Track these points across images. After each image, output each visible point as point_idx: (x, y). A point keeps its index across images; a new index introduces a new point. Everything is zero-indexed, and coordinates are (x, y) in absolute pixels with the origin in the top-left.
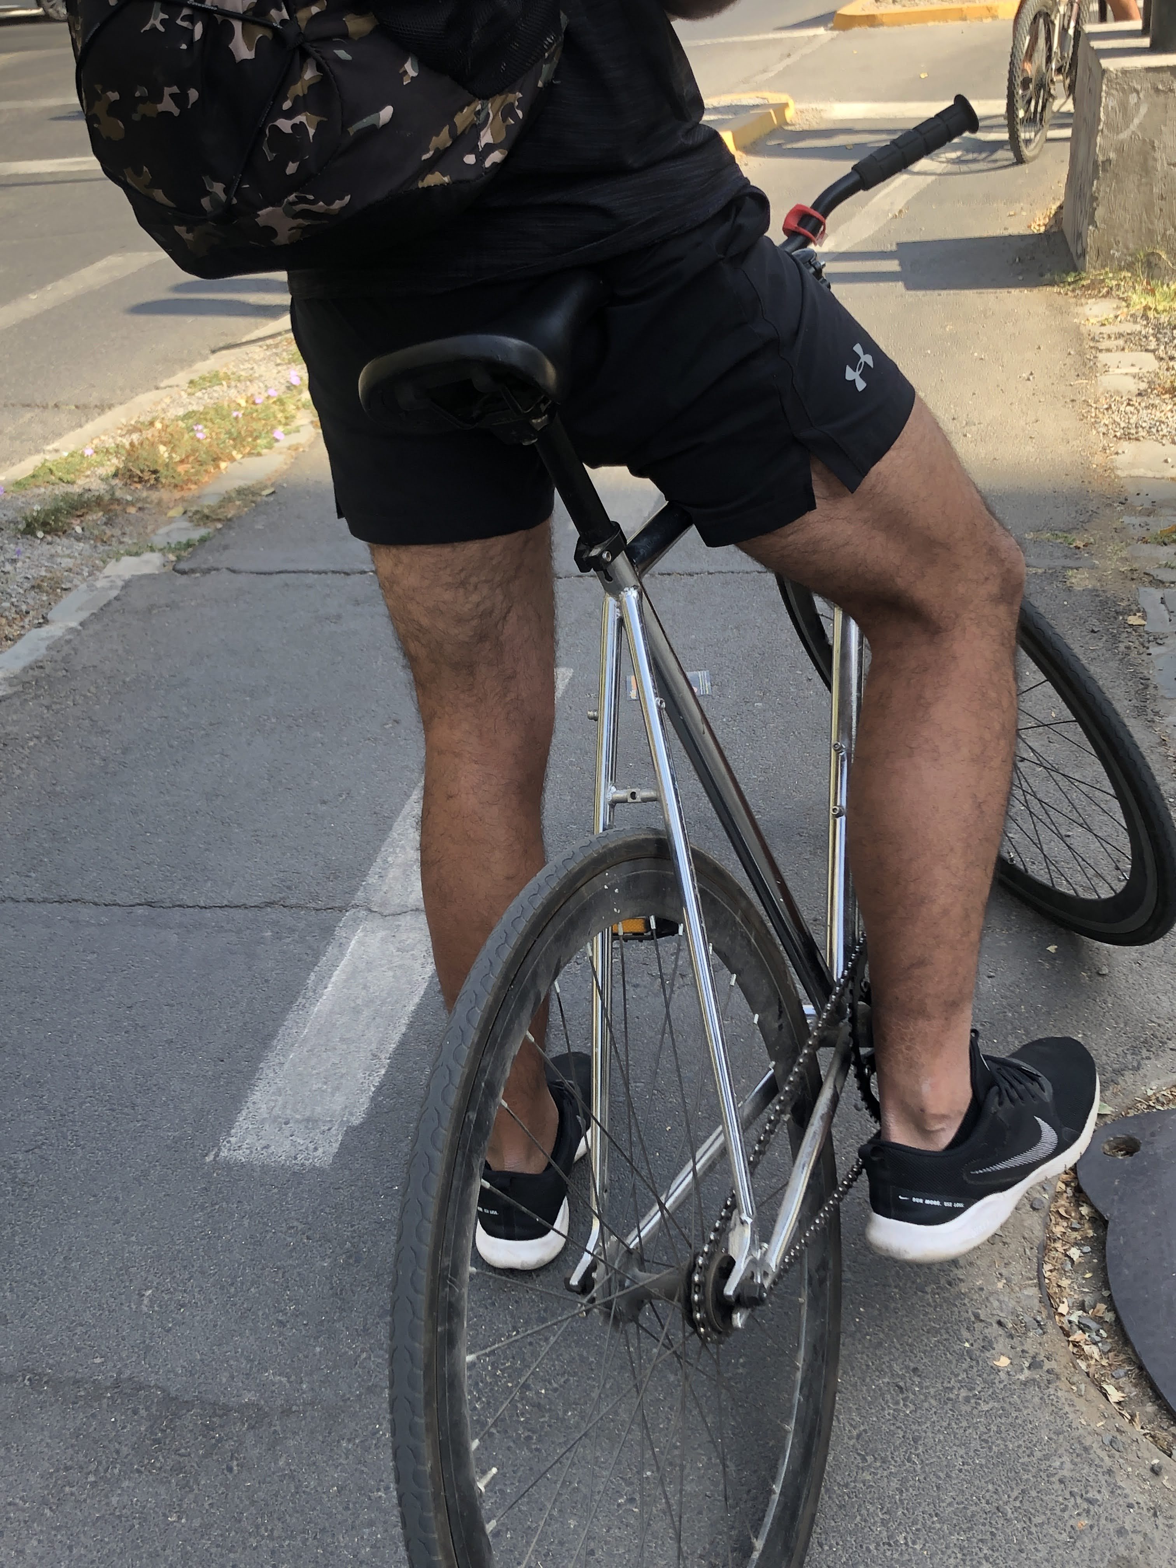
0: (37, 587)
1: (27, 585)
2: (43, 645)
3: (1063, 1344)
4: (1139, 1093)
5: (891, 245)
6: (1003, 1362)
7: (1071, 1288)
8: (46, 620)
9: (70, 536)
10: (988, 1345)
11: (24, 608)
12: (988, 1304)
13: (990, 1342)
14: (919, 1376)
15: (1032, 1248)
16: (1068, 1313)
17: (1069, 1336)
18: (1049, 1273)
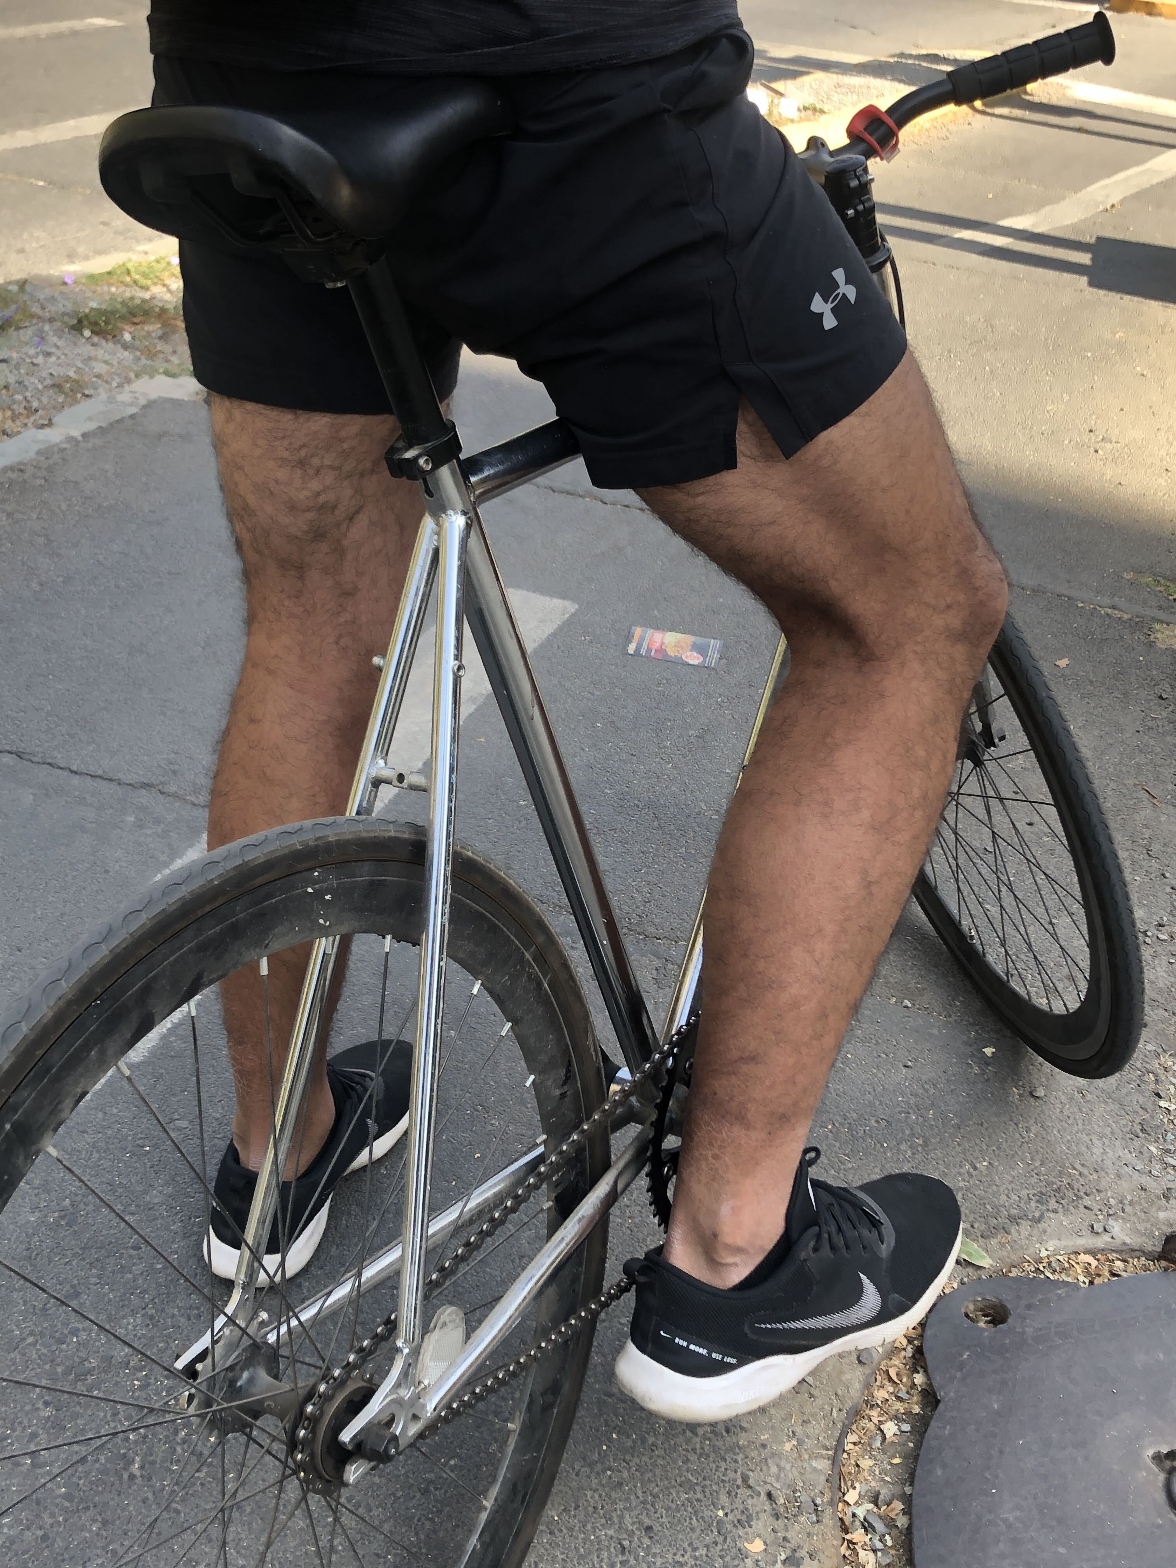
0: (57, 387)
1: (49, 382)
2: (35, 448)
3: (835, 1542)
4: (1031, 1250)
5: (1091, 237)
6: (756, 1546)
7: (871, 1471)
8: (50, 424)
9: (118, 342)
10: (746, 1520)
11: (35, 404)
12: (764, 1468)
13: (749, 1518)
14: (651, 1538)
15: (840, 1410)
16: (856, 1503)
17: (847, 1532)
18: (851, 1446)
